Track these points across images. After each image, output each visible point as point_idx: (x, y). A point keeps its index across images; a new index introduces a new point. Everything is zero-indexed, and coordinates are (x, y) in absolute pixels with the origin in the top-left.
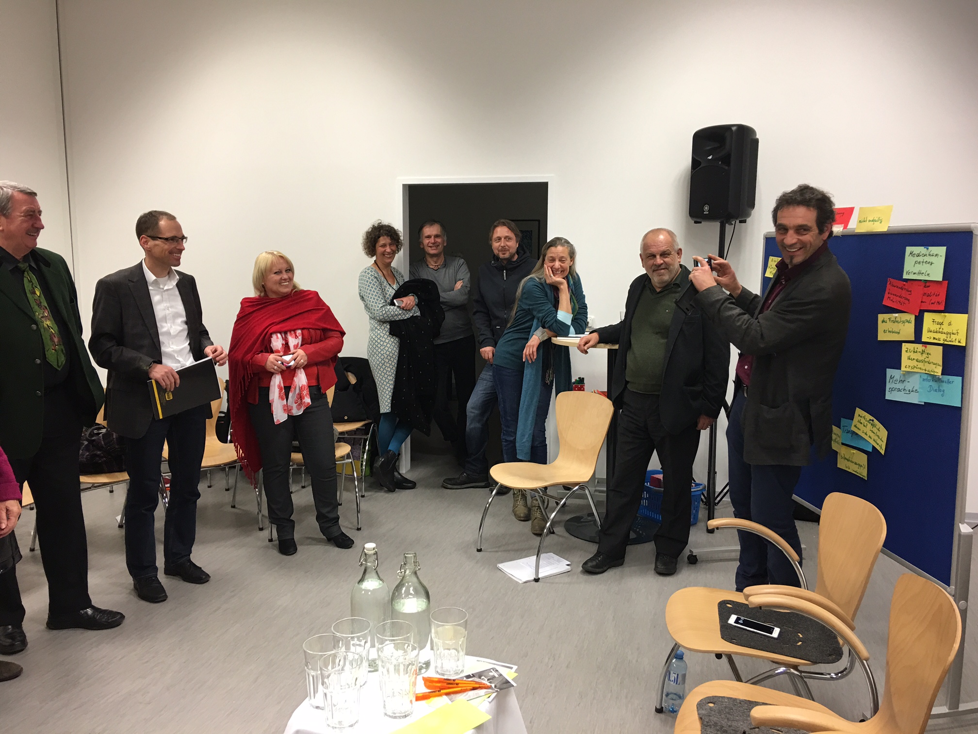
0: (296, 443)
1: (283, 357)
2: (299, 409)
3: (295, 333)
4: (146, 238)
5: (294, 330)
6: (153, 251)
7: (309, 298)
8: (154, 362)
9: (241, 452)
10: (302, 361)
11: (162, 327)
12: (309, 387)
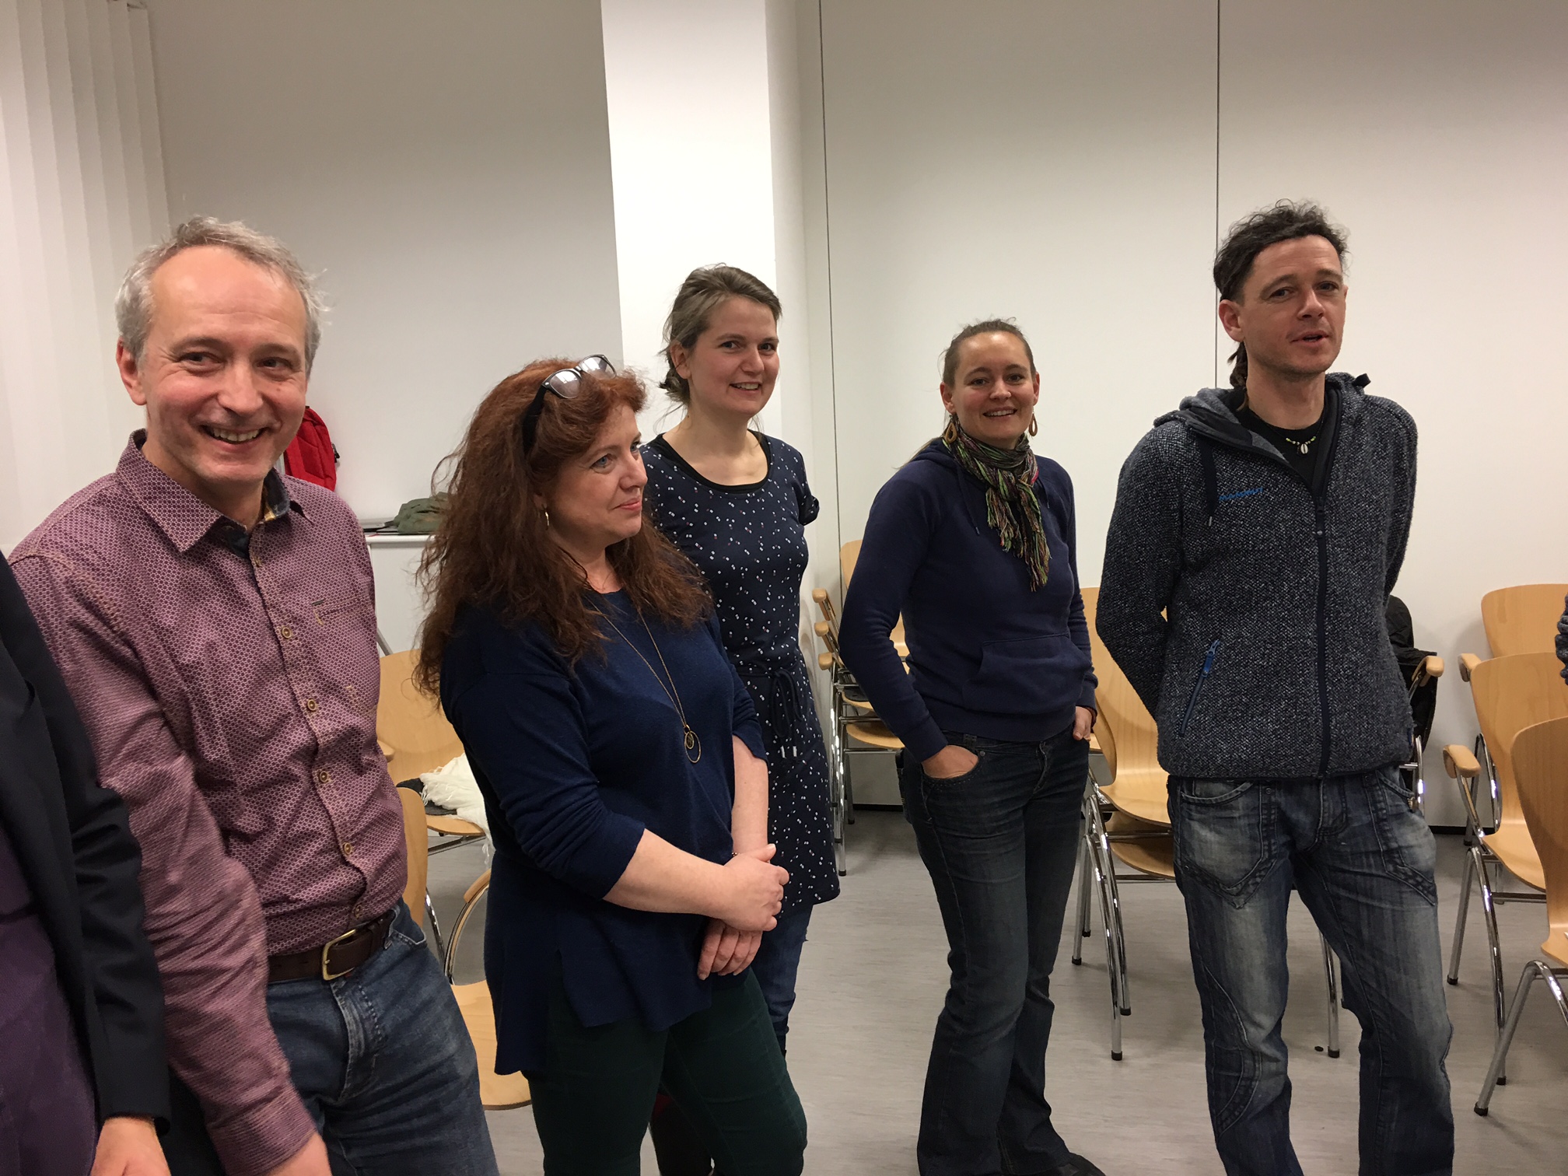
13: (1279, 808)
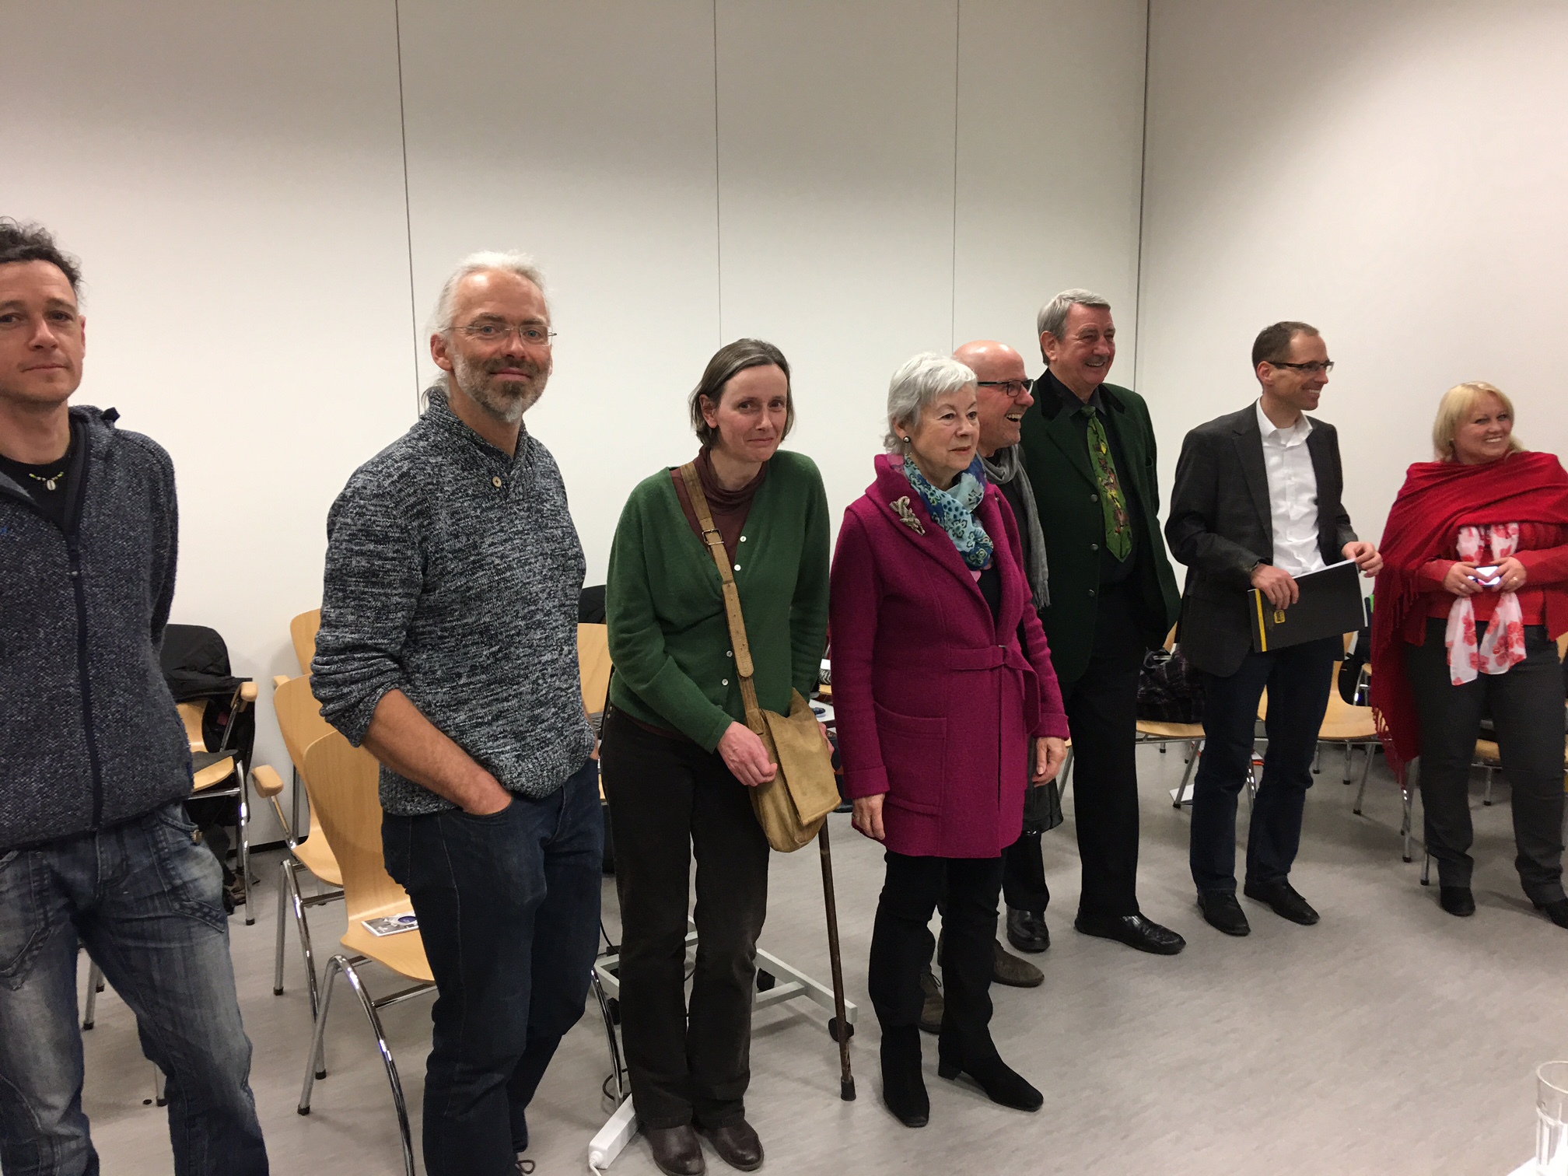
0: (1488, 723)
1: (1479, 570)
2: (1500, 663)
3: (1506, 529)
4: (1267, 366)
5: (1505, 524)
6: (1276, 386)
7: (1540, 467)
8: (1262, 561)
9: (1384, 723)
10: (1515, 579)
11: (1278, 507)
12: (1525, 626)
13: (52, 871)
